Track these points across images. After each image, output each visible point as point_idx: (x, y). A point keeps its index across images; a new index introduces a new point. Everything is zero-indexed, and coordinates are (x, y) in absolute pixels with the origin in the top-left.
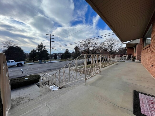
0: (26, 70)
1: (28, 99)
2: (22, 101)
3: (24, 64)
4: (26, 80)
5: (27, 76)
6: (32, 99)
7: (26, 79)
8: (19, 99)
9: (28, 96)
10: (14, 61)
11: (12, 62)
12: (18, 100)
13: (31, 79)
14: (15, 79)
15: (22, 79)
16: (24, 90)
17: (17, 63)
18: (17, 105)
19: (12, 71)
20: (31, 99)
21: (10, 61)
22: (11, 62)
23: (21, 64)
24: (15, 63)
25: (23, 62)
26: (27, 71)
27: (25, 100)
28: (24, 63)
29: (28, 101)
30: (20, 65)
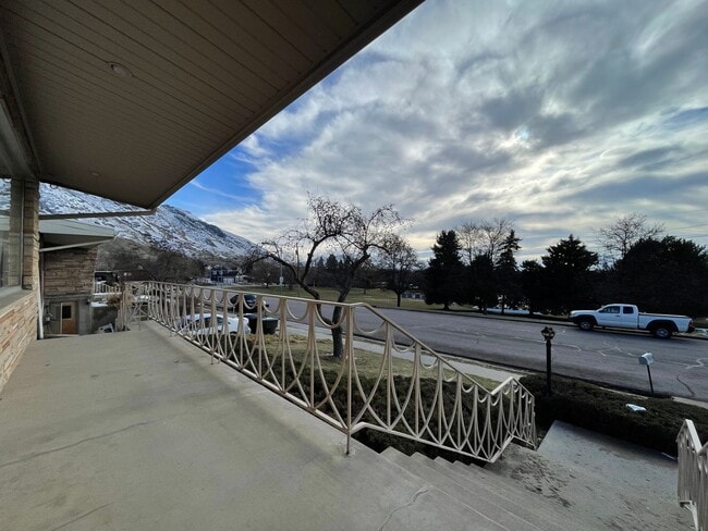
0: (689, 367)
1: (554, 490)
2: (531, 476)
3: (691, 330)
4: (629, 410)
5: (677, 399)
6: (566, 503)
7: (636, 408)
8: (531, 462)
9: (563, 477)
10: (635, 307)
11: (628, 311)
12: (527, 461)
13: (657, 423)
14: (587, 385)
15: (613, 399)
16: (604, 452)
17: (647, 319)
18: (512, 477)
19: (618, 353)
20: (566, 497)
21: (619, 308)
22: (622, 309)
23: (671, 326)
24: (639, 318)
25: (682, 322)
26: (694, 375)
27: (543, 480)
28: (686, 328)
29: (550, 493)
30: (662, 333)
